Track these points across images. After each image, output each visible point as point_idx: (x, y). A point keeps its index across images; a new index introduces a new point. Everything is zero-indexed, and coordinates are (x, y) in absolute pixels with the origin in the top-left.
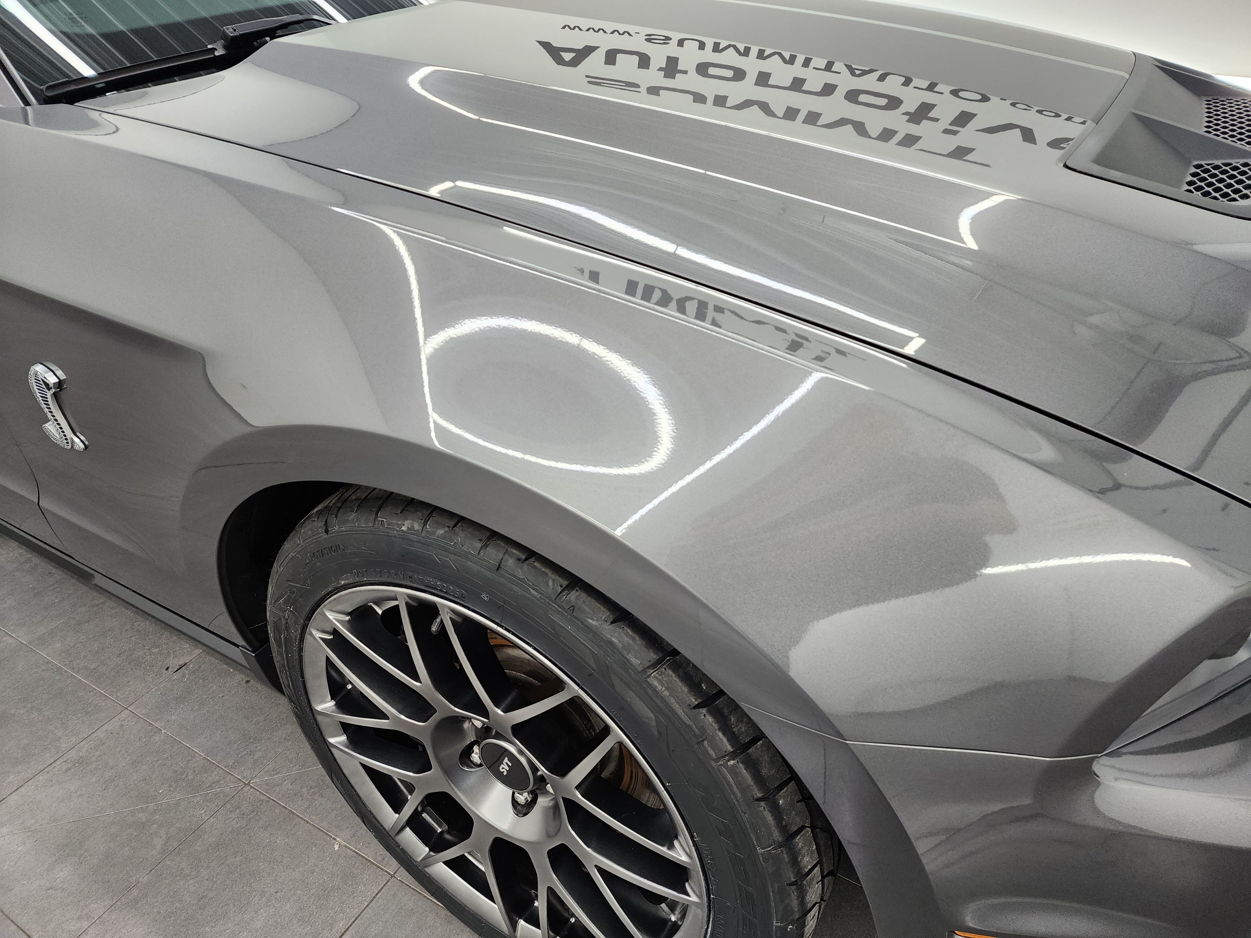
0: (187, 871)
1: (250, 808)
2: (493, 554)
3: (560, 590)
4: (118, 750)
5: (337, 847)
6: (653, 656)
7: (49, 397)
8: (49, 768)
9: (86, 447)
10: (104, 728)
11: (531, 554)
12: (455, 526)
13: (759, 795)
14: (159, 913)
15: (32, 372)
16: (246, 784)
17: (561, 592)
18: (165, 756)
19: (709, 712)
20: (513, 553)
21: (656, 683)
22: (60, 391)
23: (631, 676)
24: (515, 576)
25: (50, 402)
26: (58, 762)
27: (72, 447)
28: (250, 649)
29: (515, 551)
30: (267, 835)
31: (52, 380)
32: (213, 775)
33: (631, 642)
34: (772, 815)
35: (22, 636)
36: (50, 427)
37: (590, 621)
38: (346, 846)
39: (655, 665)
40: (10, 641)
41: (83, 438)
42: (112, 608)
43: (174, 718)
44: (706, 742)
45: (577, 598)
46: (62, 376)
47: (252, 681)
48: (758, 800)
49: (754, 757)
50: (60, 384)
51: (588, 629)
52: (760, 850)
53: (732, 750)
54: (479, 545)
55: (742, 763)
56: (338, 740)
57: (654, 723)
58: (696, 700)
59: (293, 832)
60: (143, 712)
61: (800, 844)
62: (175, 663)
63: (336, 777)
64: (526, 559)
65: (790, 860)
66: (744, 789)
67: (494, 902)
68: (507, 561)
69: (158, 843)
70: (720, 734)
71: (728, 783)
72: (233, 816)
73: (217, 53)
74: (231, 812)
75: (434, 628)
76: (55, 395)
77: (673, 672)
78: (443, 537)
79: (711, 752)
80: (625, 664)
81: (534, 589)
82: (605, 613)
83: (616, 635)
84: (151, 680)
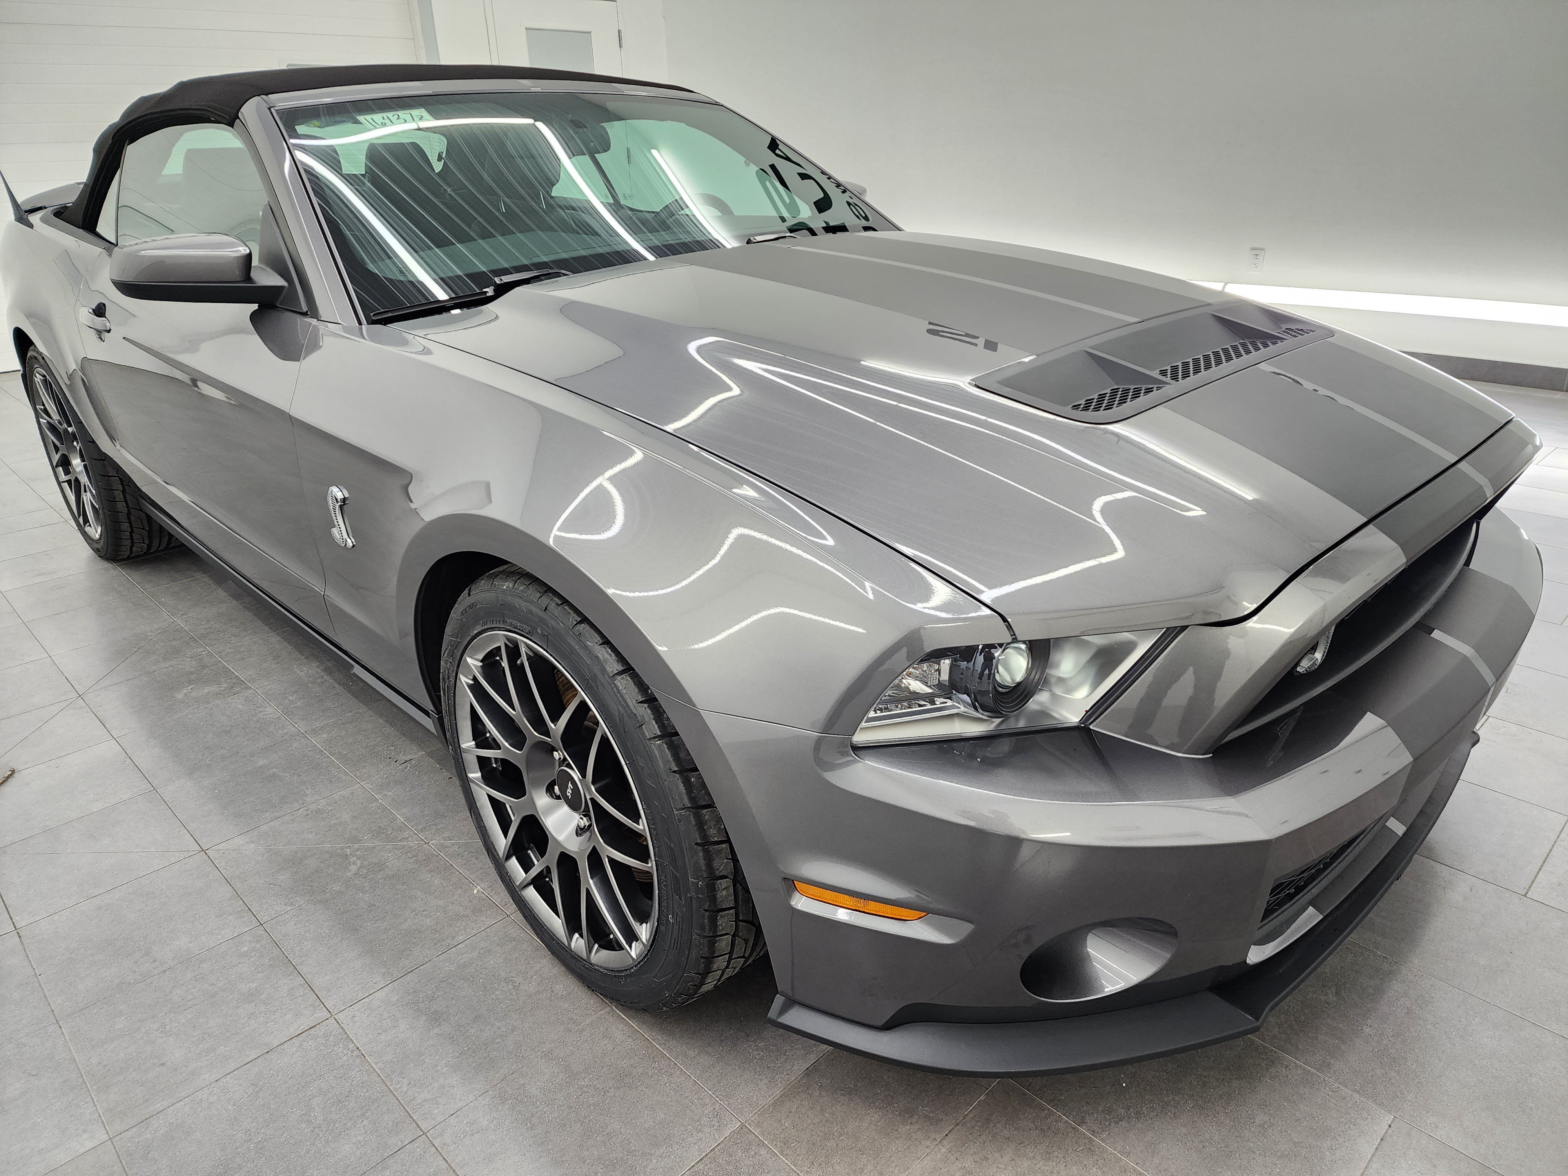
0: (367, 889)
1: (424, 858)
2: (545, 601)
3: (575, 623)
4: (345, 807)
5: (475, 892)
6: (620, 668)
7: (337, 507)
8: (294, 813)
9: (354, 546)
10: (340, 793)
11: (565, 601)
12: (529, 585)
13: (676, 769)
14: (340, 909)
15: (330, 490)
16: (426, 843)
17: (576, 625)
18: (376, 817)
19: (648, 707)
20: (555, 600)
21: (619, 685)
22: (344, 505)
23: (606, 679)
24: (553, 614)
25: (337, 510)
26: (301, 810)
27: (346, 545)
28: (435, 711)
29: (556, 599)
30: (430, 876)
31: (340, 496)
32: (405, 834)
33: (609, 657)
34: (684, 786)
35: (302, 727)
36: (335, 531)
37: (588, 643)
38: (482, 892)
39: (620, 673)
40: (293, 729)
41: (353, 540)
42: (370, 716)
43: (390, 793)
44: (644, 726)
45: (584, 629)
46: (347, 495)
47: (454, 778)
48: (674, 772)
49: (676, 743)
50: (344, 500)
51: (586, 648)
52: (676, 812)
53: (660, 734)
54: (539, 595)
55: (666, 744)
56: (475, 775)
57: (617, 713)
58: (642, 698)
59: (448, 877)
60: (370, 787)
61: (707, 817)
62: (402, 758)
63: (474, 813)
64: (561, 604)
65: (696, 824)
66: (666, 762)
67: (559, 917)
68: (551, 605)
69: (353, 868)
70: (654, 722)
71: (656, 756)
72: (411, 861)
73: (488, 295)
74: (410, 858)
75: (519, 662)
76: (340, 506)
77: (631, 679)
78: (522, 591)
79: (647, 734)
80: (604, 671)
81: (562, 623)
82: (598, 639)
83: (601, 652)
84: (382, 767)
